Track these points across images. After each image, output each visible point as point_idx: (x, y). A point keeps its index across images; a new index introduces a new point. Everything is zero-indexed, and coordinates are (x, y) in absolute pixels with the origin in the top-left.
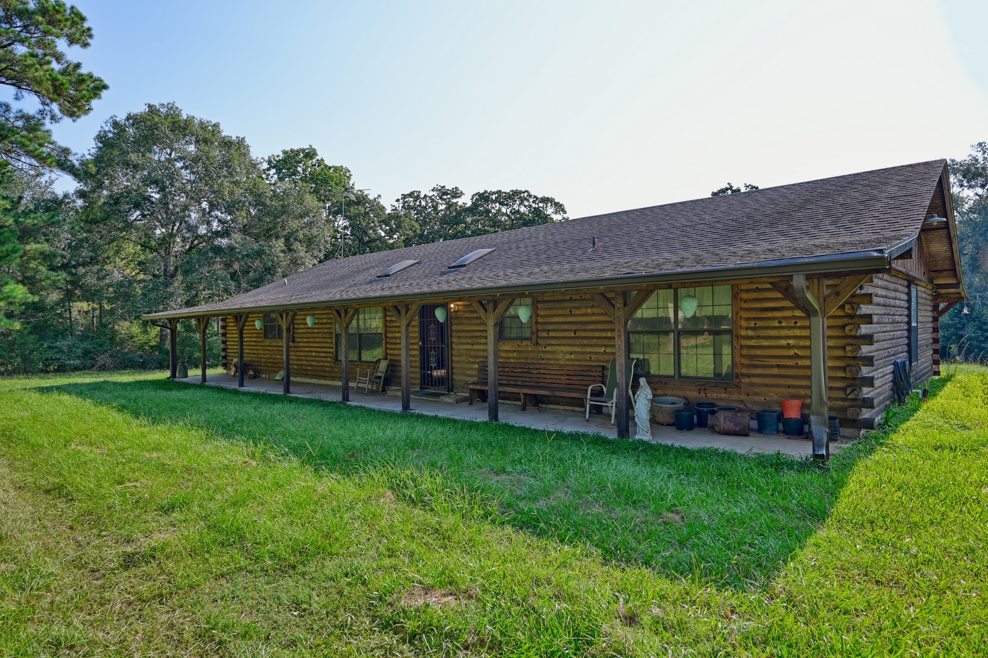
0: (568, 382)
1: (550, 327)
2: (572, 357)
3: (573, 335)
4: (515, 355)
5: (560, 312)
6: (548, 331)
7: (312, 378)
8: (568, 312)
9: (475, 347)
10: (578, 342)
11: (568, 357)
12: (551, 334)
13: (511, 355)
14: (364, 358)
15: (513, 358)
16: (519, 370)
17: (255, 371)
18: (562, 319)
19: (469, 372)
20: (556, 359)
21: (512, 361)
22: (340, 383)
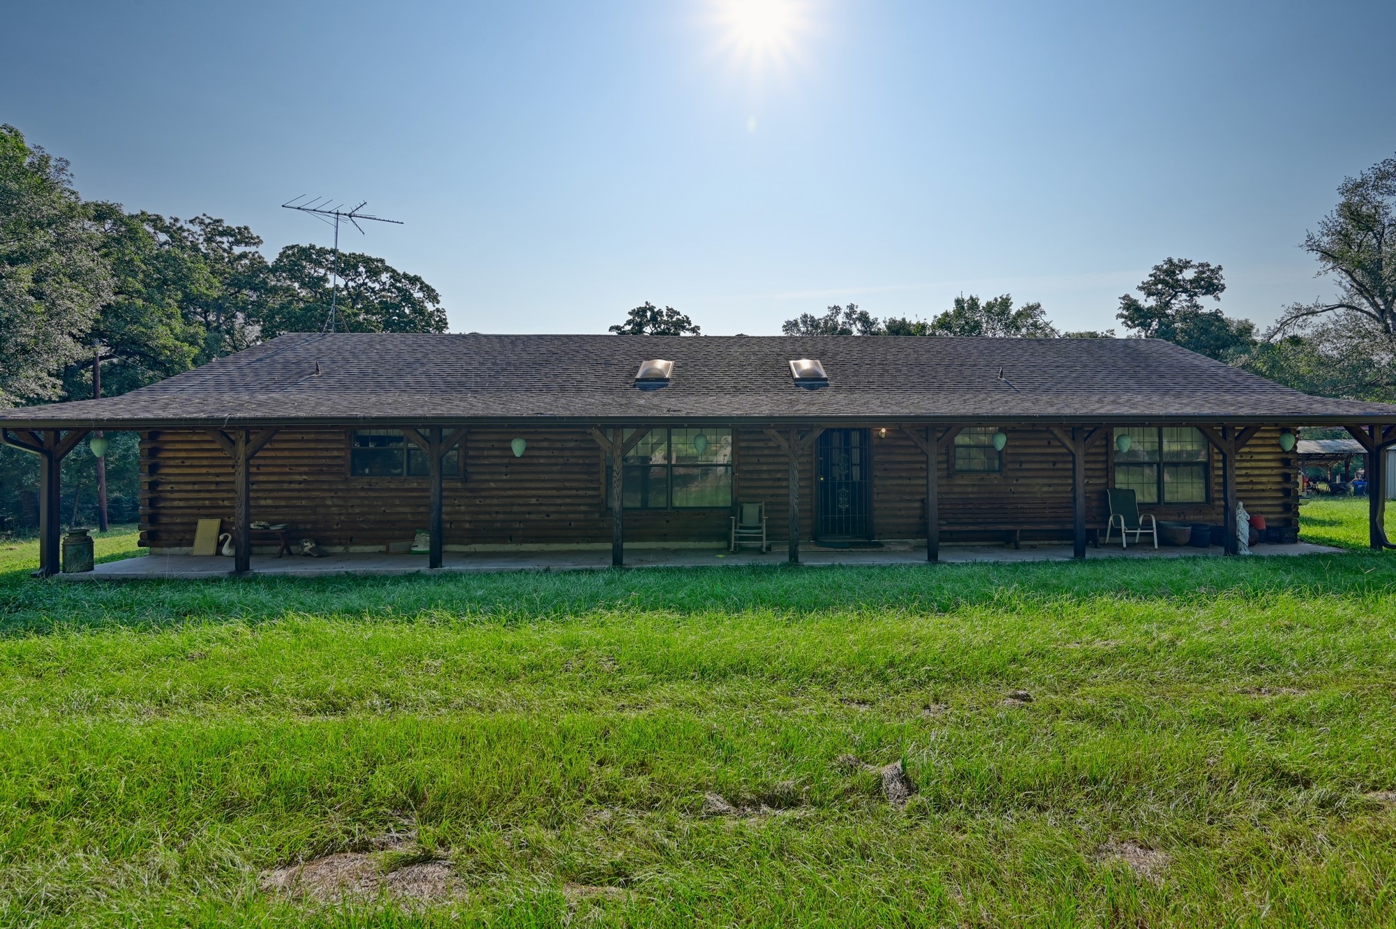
0: (1053, 515)
1: (1023, 459)
2: (1051, 489)
3: (1051, 466)
4: (975, 489)
5: (1036, 443)
6: (1021, 463)
7: (521, 543)
8: (1045, 443)
9: (913, 482)
10: (1058, 474)
11: (1045, 489)
12: (1024, 466)
13: (970, 489)
14: (651, 504)
15: (973, 493)
16: (988, 506)
17: (319, 542)
18: (1038, 451)
19: (903, 512)
20: (1030, 493)
21: (971, 496)
22: (609, 546)
